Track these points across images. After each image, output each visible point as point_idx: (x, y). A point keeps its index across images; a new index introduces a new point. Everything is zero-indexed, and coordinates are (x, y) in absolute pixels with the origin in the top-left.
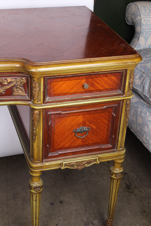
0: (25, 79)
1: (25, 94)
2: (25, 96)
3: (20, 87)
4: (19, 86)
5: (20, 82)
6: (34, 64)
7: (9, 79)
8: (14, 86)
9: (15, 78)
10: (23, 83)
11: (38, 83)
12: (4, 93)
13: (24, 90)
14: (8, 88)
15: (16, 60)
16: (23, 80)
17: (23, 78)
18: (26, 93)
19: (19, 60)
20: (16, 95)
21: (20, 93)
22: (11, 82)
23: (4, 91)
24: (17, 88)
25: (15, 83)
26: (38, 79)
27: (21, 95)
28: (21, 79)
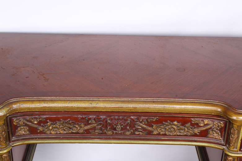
0: (224, 123)
1: (221, 138)
2: (221, 140)
3: (216, 131)
4: (215, 129)
5: (217, 125)
6: (236, 112)
7: (206, 121)
8: (211, 128)
9: (212, 121)
10: (221, 127)
11: (237, 130)
12: (198, 134)
13: (220, 134)
14: (204, 130)
15: (216, 103)
16: (221, 124)
17: (221, 122)
19: (220, 104)
20: (210, 138)
21: (215, 136)
22: (207, 124)
23: (198, 132)
24: (213, 131)
25: (212, 125)
26: (238, 126)
27: (216, 138)
28: (219, 122)
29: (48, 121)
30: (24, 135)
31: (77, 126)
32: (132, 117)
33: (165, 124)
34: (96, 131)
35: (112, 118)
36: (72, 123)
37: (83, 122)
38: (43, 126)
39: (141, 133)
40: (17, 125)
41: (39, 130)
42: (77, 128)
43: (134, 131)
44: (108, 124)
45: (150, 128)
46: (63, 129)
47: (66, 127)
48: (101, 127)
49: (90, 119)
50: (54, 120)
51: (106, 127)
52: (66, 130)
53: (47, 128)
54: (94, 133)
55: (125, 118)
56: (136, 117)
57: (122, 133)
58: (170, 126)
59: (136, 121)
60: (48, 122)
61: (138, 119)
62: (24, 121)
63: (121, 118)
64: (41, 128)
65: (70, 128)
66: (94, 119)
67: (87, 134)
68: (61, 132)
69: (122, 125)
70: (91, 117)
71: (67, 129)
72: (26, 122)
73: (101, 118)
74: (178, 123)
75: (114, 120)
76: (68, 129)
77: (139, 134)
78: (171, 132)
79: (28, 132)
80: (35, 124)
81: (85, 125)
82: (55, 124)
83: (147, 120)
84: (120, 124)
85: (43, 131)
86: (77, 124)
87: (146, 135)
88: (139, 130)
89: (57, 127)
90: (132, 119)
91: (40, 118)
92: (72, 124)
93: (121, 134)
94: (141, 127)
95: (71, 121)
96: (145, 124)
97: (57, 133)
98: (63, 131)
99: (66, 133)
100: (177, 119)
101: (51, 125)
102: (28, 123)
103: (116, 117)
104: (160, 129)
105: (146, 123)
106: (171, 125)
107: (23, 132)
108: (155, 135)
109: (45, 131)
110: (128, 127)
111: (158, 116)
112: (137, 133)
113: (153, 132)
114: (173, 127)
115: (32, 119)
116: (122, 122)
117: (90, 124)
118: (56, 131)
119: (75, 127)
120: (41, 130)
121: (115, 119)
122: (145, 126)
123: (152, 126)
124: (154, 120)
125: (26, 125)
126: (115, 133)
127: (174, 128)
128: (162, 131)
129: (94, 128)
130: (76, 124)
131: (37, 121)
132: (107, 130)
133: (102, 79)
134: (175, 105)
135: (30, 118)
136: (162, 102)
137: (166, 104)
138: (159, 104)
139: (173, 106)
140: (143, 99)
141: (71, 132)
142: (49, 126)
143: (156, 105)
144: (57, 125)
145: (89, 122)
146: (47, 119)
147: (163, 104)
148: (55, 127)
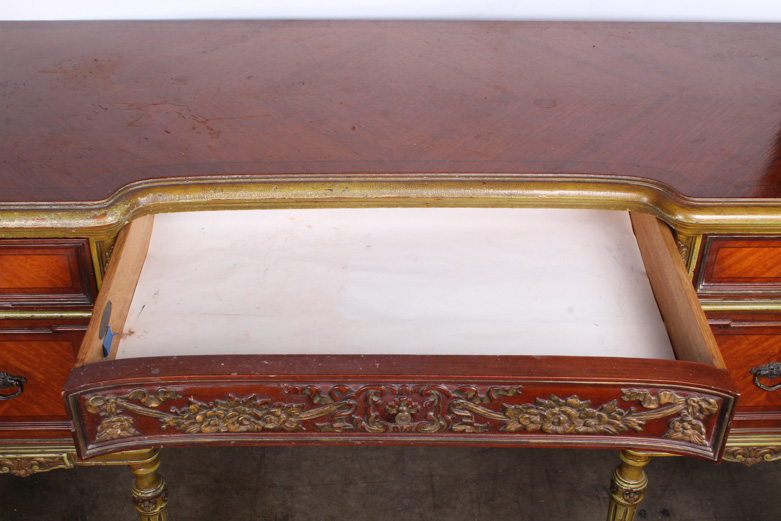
0: (718, 402)
1: (707, 443)
2: (705, 445)
3: (694, 421)
4: (690, 418)
5: (698, 408)
7: (665, 395)
8: (678, 414)
9: (684, 395)
10: (707, 413)
12: (639, 428)
13: (704, 430)
14: (656, 419)
16: (710, 403)
17: (711, 400)
18: (708, 439)
20: (674, 439)
21: (689, 436)
22: (669, 404)
23: (640, 425)
24: (684, 421)
25: (681, 407)
27: (690, 442)
28: (704, 400)
29: (192, 399)
30: (120, 437)
31: (279, 413)
32: (444, 387)
33: (541, 404)
34: (335, 426)
35: (382, 390)
36: (264, 403)
37: (296, 402)
38: (176, 413)
39: (468, 427)
40: (97, 415)
41: (164, 423)
42: (279, 416)
43: (448, 422)
44: (369, 406)
45: (498, 416)
46: (237, 421)
47: (246, 416)
48: (350, 415)
49: (318, 392)
50: (208, 397)
51: (366, 414)
52: (246, 422)
53: (188, 418)
54: (329, 429)
55: (424, 388)
56: (456, 388)
57: (413, 429)
58: (557, 409)
59: (455, 397)
60: (190, 403)
61: (461, 391)
62: (119, 401)
63: (410, 388)
65: (258, 418)
66: (331, 394)
67: (307, 431)
68: (232, 428)
69: (413, 407)
70: (318, 387)
71: (248, 420)
72: (125, 404)
73: (350, 390)
74: (581, 400)
75: (389, 396)
76: (252, 419)
77: (464, 431)
78: (560, 423)
79: (132, 430)
80: (152, 408)
81: (303, 409)
82: (211, 408)
83: (488, 393)
84: (407, 405)
85: (179, 424)
86: (279, 406)
87: (485, 432)
88: (464, 420)
89: (218, 416)
90: (442, 391)
91: (165, 393)
92: (264, 407)
93: (410, 431)
94: (471, 411)
95: (260, 398)
96: (481, 404)
97: (219, 431)
98: (237, 425)
99: (247, 431)
100: (578, 390)
101: (199, 410)
102: (132, 407)
103: (397, 387)
104: (527, 416)
105: (486, 401)
106: (560, 405)
107: (119, 432)
108: (511, 432)
109: (183, 426)
110: (432, 414)
111: (523, 384)
112: (457, 427)
113: (504, 424)
114: (564, 413)
115: (144, 395)
116: (415, 400)
117: (319, 405)
118: (216, 425)
119: (273, 414)
120: (172, 424)
121: (393, 392)
122: (480, 410)
123: (504, 410)
124: (510, 394)
125: (127, 412)
126: (391, 430)
127: (569, 415)
128: (532, 422)
129: (331, 418)
130: (274, 407)
131: (159, 400)
132: (367, 422)
133: (354, 128)
134: (537, 189)
135: (136, 394)
136: (504, 181)
137: (515, 188)
138: (498, 188)
139: (531, 192)
140: (457, 175)
141: (260, 428)
142: (196, 414)
143: (491, 191)
144: (219, 409)
145: (315, 402)
146: (186, 394)
147: (508, 188)
148: (211, 417)
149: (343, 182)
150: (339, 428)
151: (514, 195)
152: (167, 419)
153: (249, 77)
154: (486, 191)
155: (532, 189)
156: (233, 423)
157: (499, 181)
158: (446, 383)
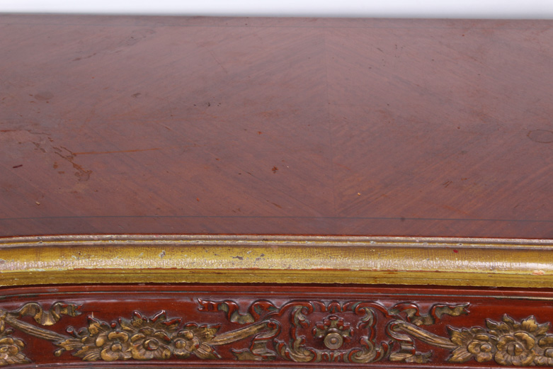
29: (92, 317)
30: (8, 364)
31: (191, 335)
32: (380, 303)
33: (493, 327)
34: (254, 352)
35: (309, 307)
36: (174, 323)
37: (211, 321)
38: (72, 335)
39: (409, 356)
41: (59, 347)
42: (190, 340)
43: (385, 349)
44: (295, 327)
45: (440, 342)
46: (143, 344)
47: (152, 339)
48: (272, 338)
49: (235, 309)
50: (110, 315)
51: (291, 337)
52: (153, 347)
53: (87, 341)
54: (248, 357)
55: (357, 305)
56: (392, 304)
57: (345, 358)
58: (512, 334)
59: (392, 316)
60: (90, 322)
61: (400, 308)
62: (9, 317)
63: (341, 304)
64: (66, 343)
65: (167, 341)
66: (250, 311)
67: (223, 359)
68: (137, 354)
69: (345, 329)
70: (237, 301)
71: (156, 344)
72: (15, 322)
73: (273, 307)
74: (540, 322)
75: (317, 315)
76: (160, 343)
77: (403, 361)
78: (515, 352)
79: (22, 356)
80: (47, 327)
81: (219, 330)
82: (114, 328)
83: (431, 312)
84: (338, 326)
85: (75, 350)
86: (192, 327)
87: (428, 363)
88: (403, 347)
89: (121, 339)
90: (378, 308)
91: (62, 308)
92: (174, 327)
93: (342, 361)
94: (411, 336)
95: (170, 316)
96: (424, 327)
97: (121, 359)
98: (144, 350)
99: (154, 359)
100: (535, 308)
101: (100, 331)
102: (23, 325)
103: (326, 303)
104: (476, 342)
105: (429, 322)
106: (515, 329)
107: (6, 357)
108: (458, 363)
109: (80, 351)
110: (367, 338)
111: (472, 300)
112: (396, 357)
113: (451, 352)
114: (520, 338)
115: (38, 310)
116: (347, 320)
117: (236, 326)
118: (118, 350)
119: (184, 336)
120: (68, 348)
121: (322, 310)
122: (423, 333)
123: (449, 334)
124: (456, 314)
125: (16, 332)
126: (319, 358)
127: (525, 341)
128: (483, 350)
129: (250, 342)
130: (185, 327)
131: (55, 316)
132: (292, 347)
133: (275, 169)
134: (531, 260)
135: (29, 309)
136: (484, 249)
137: (499, 260)
138: (476, 259)
139: (522, 265)
140: (417, 239)
141: (169, 354)
142: (96, 335)
143: (466, 263)
144: (122, 330)
145: (233, 321)
146: (86, 310)
147: (490, 259)
148: (114, 339)
149: (257, 246)
150: (259, 355)
151: (498, 269)
152: (63, 342)
153: (136, 95)
154: (458, 263)
155: (524, 260)
156: (138, 348)
157: (476, 249)
158: (382, 298)
